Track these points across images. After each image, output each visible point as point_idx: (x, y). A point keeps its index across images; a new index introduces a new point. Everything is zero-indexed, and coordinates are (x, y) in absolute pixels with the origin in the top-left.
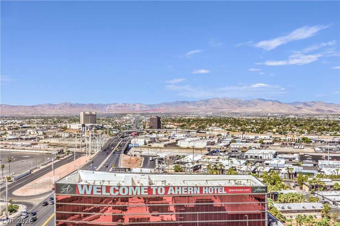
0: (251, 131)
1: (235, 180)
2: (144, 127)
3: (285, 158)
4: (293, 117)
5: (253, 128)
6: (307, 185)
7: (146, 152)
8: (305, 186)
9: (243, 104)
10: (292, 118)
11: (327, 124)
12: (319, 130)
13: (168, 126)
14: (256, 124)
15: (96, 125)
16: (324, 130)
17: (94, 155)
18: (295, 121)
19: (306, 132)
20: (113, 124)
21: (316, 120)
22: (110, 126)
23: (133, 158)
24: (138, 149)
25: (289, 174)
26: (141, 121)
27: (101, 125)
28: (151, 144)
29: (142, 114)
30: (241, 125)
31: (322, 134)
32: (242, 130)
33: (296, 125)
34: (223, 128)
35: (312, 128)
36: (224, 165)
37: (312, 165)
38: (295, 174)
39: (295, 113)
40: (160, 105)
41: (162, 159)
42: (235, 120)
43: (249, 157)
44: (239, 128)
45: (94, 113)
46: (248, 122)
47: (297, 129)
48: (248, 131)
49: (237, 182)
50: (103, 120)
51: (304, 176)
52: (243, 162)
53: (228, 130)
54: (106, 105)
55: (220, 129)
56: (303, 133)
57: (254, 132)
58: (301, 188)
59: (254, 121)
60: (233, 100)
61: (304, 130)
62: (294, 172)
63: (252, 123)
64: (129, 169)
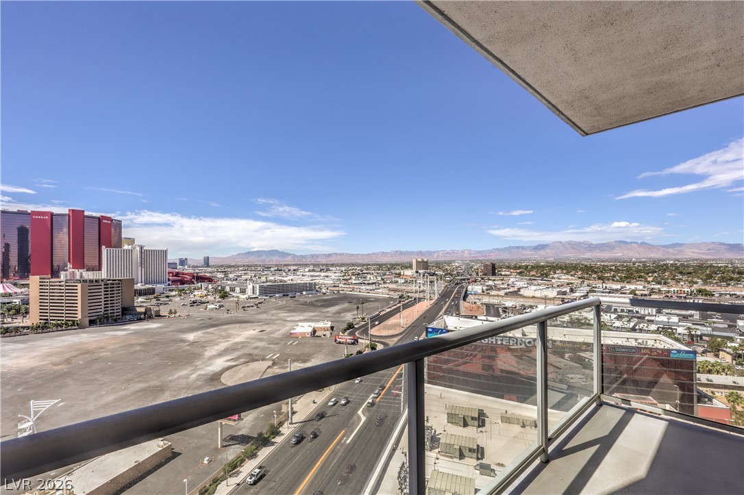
0: (613, 280)
2: (477, 274)
3: (678, 315)
4: (672, 262)
5: (614, 276)
6: (728, 353)
7: (486, 300)
8: (725, 354)
9: (596, 248)
10: (672, 265)
11: (733, 272)
12: (723, 279)
13: (503, 273)
14: (617, 271)
15: (428, 271)
16: (731, 279)
17: (433, 301)
18: (677, 268)
19: (700, 281)
20: (444, 271)
21: (711, 266)
22: (441, 273)
23: (474, 306)
24: (476, 297)
25: (691, 336)
26: (472, 268)
27: (433, 272)
28: (488, 291)
29: (471, 261)
30: (596, 273)
31: (729, 285)
32: (599, 279)
33: (681, 273)
34: (572, 275)
35: (710, 277)
36: (589, 318)
37: (726, 326)
38: (701, 336)
39: (674, 257)
40: (490, 251)
41: (506, 308)
42: (586, 266)
43: (619, 310)
44: (594, 276)
45: (425, 260)
46: (605, 269)
47: (685, 278)
48: (609, 280)
50: (433, 266)
51: (719, 339)
52: (613, 316)
53: (579, 278)
54: (434, 252)
55: (568, 277)
56: (696, 283)
57: (617, 281)
58: (717, 356)
59: (614, 268)
60: (581, 243)
61: (695, 280)
62: (699, 333)
63: (611, 270)
64: (476, 317)
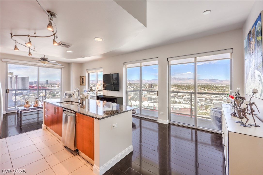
0: (185, 89)
1: (184, 106)
2: (147, 87)
3: (199, 99)
4: (201, 84)
5: (185, 88)
6: (209, 109)
7: (148, 96)
8: (208, 110)
9: (181, 80)
10: (201, 85)
11: (215, 87)
12: (212, 89)
13: (155, 87)
14: (187, 87)
15: (131, 86)
16: (214, 89)
17: (131, 96)
18: (202, 86)
19: (207, 90)
20: (136, 86)
21: (210, 86)
22: (135, 87)
23: (144, 98)
24: (145, 95)
25: (201, 105)
26: (145, 85)
27: (133, 87)
28: (149, 93)
29: (145, 83)
30: (181, 87)
31: (213, 91)
32: (181, 89)
33: (202, 87)
34: (174, 88)
35: (209, 88)
36: (176, 101)
37: (211, 102)
38: (204, 105)
39: (202, 83)
40: (151, 80)
41: (154, 98)
42: (178, 85)
43: (185, 98)
44: (180, 88)
45: (130, 83)
46: (184, 86)
47: (203, 89)
48: (184, 89)
49: (184, 107)
50: (133, 85)
51: (208, 106)
52: (183, 100)
53: (176, 89)
54: (134, 80)
55: (173, 88)
56: (206, 90)
57: (186, 90)
58: (207, 110)
59: (186, 86)
60: (178, 78)
61: (206, 89)
62: (203, 104)
63: (185, 86)
64: (144, 101)
